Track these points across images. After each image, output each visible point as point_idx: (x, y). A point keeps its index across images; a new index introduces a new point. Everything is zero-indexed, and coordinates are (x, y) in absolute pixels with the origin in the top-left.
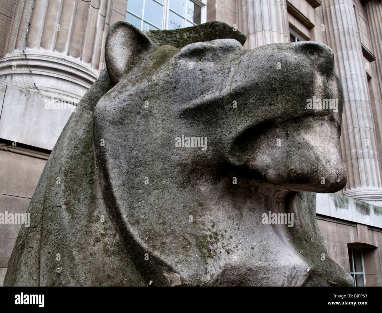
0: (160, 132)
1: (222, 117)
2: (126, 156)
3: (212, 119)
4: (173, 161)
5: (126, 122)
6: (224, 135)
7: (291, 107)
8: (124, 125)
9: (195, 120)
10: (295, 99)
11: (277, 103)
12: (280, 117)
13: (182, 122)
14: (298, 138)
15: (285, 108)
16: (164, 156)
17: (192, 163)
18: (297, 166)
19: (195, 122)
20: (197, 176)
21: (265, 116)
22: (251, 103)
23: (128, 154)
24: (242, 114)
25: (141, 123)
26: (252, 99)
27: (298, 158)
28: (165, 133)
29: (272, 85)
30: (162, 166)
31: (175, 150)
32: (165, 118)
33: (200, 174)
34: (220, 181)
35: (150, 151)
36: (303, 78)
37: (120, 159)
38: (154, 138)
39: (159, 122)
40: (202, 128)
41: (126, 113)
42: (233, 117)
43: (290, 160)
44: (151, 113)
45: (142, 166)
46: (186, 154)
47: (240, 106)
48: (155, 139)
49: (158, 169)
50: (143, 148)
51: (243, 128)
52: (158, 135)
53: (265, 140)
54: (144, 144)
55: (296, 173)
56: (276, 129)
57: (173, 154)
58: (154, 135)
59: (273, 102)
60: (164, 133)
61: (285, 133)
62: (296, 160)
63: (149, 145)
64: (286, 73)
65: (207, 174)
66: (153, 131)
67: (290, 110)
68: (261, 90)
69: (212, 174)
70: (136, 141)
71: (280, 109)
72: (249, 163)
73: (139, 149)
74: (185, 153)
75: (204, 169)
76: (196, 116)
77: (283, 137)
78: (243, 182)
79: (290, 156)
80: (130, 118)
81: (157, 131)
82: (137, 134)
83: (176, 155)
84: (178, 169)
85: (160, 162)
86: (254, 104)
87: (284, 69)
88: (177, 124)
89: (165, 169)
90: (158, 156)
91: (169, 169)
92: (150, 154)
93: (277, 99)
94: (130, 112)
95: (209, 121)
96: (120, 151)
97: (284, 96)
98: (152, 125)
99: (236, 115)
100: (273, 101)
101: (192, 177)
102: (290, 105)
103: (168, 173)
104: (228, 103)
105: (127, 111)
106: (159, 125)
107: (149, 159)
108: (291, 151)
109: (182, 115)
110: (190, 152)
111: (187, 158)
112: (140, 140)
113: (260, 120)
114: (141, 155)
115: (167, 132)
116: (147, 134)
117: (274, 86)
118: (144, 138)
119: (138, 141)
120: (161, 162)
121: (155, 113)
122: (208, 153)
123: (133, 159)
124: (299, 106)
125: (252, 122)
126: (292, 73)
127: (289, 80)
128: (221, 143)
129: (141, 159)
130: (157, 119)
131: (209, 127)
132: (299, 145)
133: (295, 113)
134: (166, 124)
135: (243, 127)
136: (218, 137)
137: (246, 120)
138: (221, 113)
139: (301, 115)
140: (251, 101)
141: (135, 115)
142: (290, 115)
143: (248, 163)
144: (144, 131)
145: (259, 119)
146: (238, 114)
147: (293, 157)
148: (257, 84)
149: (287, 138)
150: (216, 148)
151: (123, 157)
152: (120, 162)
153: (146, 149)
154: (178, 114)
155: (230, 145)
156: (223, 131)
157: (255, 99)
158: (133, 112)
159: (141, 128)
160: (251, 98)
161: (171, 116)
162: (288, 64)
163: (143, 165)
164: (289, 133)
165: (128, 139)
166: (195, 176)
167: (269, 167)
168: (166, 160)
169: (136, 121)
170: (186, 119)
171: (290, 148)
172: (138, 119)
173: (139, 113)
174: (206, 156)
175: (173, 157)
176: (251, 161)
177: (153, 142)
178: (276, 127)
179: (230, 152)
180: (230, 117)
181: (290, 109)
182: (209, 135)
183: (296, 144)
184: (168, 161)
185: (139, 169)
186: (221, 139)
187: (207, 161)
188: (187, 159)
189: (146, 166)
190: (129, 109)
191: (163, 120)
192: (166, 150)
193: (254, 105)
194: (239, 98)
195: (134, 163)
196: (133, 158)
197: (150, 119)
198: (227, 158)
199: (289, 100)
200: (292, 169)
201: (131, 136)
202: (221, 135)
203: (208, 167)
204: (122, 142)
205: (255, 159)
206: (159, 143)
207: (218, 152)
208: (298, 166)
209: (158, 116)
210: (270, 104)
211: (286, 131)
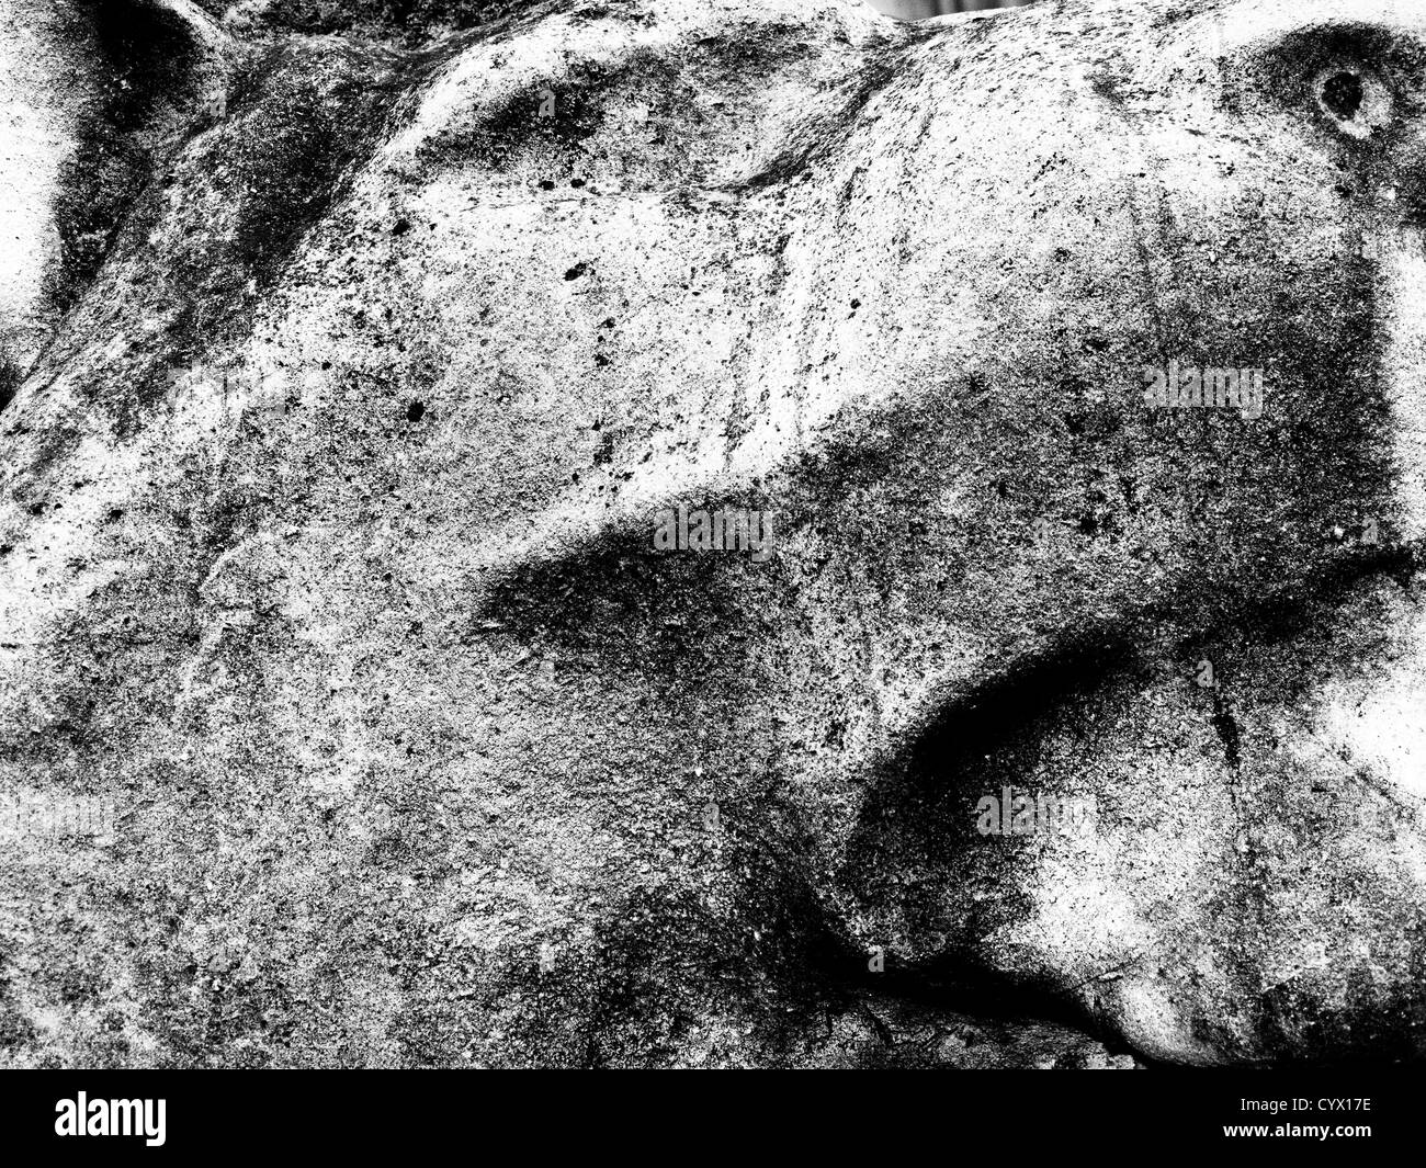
0: (358, 751)
1: (766, 618)
2: (144, 969)
3: (700, 635)
4: (470, 954)
5: (108, 720)
6: (797, 745)
7: (1235, 530)
8: (99, 741)
9: (582, 644)
10: (1255, 472)
11: (1133, 510)
12: (1161, 613)
13: (495, 662)
14: (1304, 751)
15: (1194, 544)
16: (400, 926)
17: (603, 953)
18: (1312, 963)
19: (587, 658)
20: (651, 1039)
21: (1056, 612)
22: (955, 520)
23: (154, 952)
24: (899, 602)
25: (211, 709)
26: (953, 496)
27: (1316, 900)
28: (393, 758)
29: (1078, 386)
30: (396, 1001)
31: (475, 877)
32: (373, 644)
33: (665, 1021)
34: (808, 1049)
35: (303, 906)
36: (1294, 308)
37: (103, 995)
38: (321, 803)
39: (334, 683)
40: (643, 702)
41: (99, 656)
42: (842, 621)
43: (1260, 921)
44: (278, 625)
45: (264, 1024)
46: (555, 892)
47: (880, 544)
48: (328, 815)
49: (377, 1030)
50: (253, 885)
51: (914, 700)
52: (346, 781)
53: (1076, 768)
54: (255, 858)
55: (1310, 1015)
56: (1147, 694)
57: (463, 907)
58: (317, 783)
59: (1100, 510)
60: (380, 756)
61: (1214, 721)
62: (1306, 921)
63: (287, 862)
64: (1171, 295)
65: (714, 1013)
66: (307, 757)
67: (1226, 559)
68: (1006, 427)
69: (749, 1010)
70: (196, 845)
71: (1155, 555)
72: (990, 938)
73: (226, 903)
74: (541, 886)
75: (690, 983)
76: (586, 618)
77: (1204, 752)
78: (970, 1040)
79: (1259, 895)
80: (134, 682)
81: (329, 751)
82: (193, 792)
83: (489, 911)
84: (514, 1006)
85: (385, 977)
86: (972, 527)
87: (1152, 265)
88: (461, 685)
89: (422, 1020)
90: (360, 930)
91: (449, 1018)
92: (304, 924)
93: (1128, 486)
94: (131, 642)
95: (682, 651)
96: (100, 937)
97: (1174, 460)
98: (292, 714)
99: (858, 606)
100: (1101, 498)
101: (615, 1044)
102: (1228, 514)
103: (445, 1046)
104: (797, 525)
105: (105, 637)
106: (339, 706)
107: (304, 969)
108: (1265, 853)
109: (489, 611)
110: (575, 879)
111: (563, 922)
112: (221, 837)
113: (1032, 644)
114: (242, 941)
115: (404, 746)
116: (265, 782)
117: (1093, 395)
118: (251, 813)
119: (211, 843)
120: (393, 971)
121: (300, 622)
122: (699, 875)
123: (190, 982)
124: (1290, 515)
125: (973, 657)
126: (1214, 290)
127: (1199, 342)
128: (781, 805)
129: (250, 970)
130: (324, 662)
131: (689, 689)
132: (1320, 806)
133: (1270, 569)
134: (392, 692)
135: (919, 691)
136: (754, 765)
137: (928, 643)
138: (760, 590)
139: (1310, 579)
140: (952, 502)
141: (163, 656)
142: (1232, 591)
143: (985, 934)
144: (244, 762)
145: (1023, 636)
146: (875, 596)
147: (1284, 899)
148: (975, 384)
149: (1232, 759)
150: (749, 838)
151: (125, 980)
152: (109, 1018)
153: (271, 898)
154: (459, 608)
155: (845, 829)
156: (785, 717)
157: (976, 491)
158: (143, 636)
159: (221, 743)
160: (948, 485)
161: (416, 627)
162: (1180, 223)
163: (266, 1016)
164: (1236, 716)
165: (135, 842)
166: (634, 1039)
167: (1128, 965)
168: (418, 955)
169: (178, 698)
170: (524, 638)
171: (1255, 833)
172: (186, 684)
173: (193, 638)
174: (689, 898)
175: (468, 930)
176: (999, 921)
177: (316, 833)
178: (1145, 678)
179: (847, 879)
180: (823, 622)
181: (1226, 547)
182: (696, 752)
183: (1292, 796)
184: (435, 962)
185: (241, 1043)
186: (777, 779)
187: (702, 928)
188: (564, 932)
189: (285, 1017)
190: (113, 625)
191: (362, 665)
192: (408, 881)
193: (975, 532)
194: (865, 483)
195: (205, 1005)
196: (192, 969)
197: (274, 669)
198: (833, 917)
199: (1213, 484)
200: (1281, 987)
201: (159, 816)
202: (778, 751)
203: (717, 967)
204: (102, 869)
205: (1023, 907)
206: (354, 840)
207: (766, 868)
208: (1325, 960)
209: (323, 635)
210: (1088, 526)
211: (1218, 706)
